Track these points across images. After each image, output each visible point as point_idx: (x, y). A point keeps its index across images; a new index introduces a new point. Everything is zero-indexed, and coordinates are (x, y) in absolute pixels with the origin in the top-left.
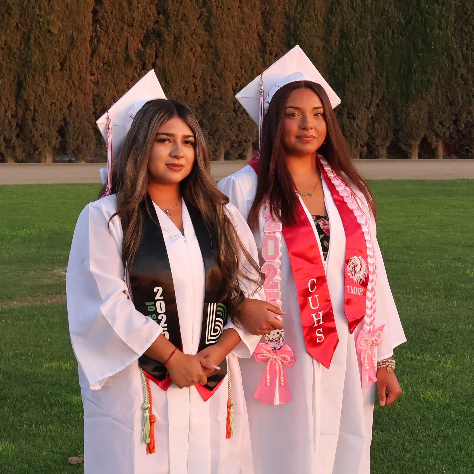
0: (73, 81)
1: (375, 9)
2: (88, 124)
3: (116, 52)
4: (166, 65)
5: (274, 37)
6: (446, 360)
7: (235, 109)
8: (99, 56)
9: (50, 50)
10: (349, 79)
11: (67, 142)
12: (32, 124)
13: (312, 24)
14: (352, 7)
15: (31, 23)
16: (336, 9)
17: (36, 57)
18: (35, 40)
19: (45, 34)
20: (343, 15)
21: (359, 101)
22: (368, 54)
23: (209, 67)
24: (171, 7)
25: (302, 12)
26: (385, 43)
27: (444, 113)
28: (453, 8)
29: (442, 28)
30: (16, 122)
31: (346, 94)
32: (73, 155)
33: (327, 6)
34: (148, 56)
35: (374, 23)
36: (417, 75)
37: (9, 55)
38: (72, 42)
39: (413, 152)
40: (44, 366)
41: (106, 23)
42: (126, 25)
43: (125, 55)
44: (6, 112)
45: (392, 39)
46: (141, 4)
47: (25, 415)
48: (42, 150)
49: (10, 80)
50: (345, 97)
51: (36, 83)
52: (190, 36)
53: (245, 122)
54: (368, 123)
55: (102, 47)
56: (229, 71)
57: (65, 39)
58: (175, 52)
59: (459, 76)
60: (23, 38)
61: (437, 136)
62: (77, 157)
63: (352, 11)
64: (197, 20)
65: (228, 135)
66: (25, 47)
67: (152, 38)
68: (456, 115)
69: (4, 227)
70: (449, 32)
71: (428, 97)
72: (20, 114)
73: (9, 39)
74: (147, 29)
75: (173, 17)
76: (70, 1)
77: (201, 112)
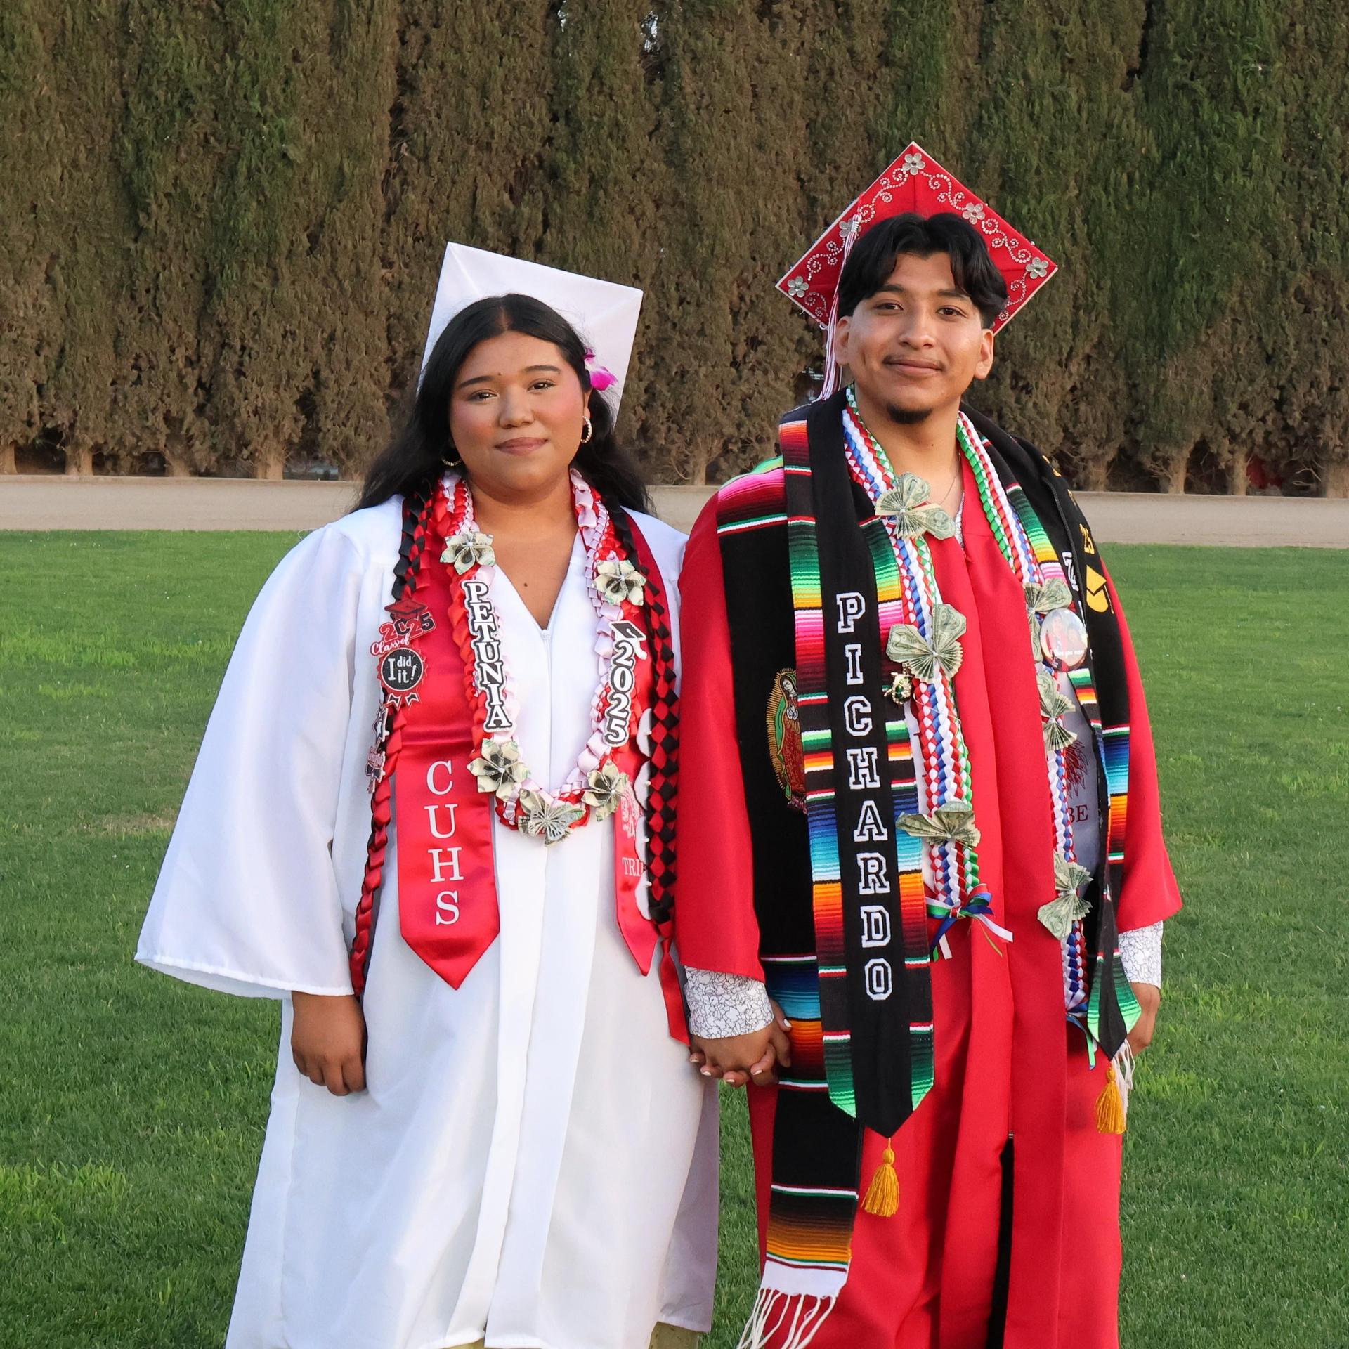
0: (338, 279)
1: (1087, 122)
2: (374, 387)
3: (448, 212)
4: (569, 247)
5: (836, 183)
7: (734, 358)
8: (405, 220)
9: (285, 201)
11: (320, 430)
12: (235, 384)
14: (1031, 115)
15: (239, 136)
16: (990, 118)
17: (247, 220)
18: (248, 178)
19: (273, 164)
20: (1008, 136)
21: (1043, 346)
22: (1068, 232)
23: (674, 254)
24: (584, 105)
26: (1109, 205)
27: (1251, 381)
28: (1282, 123)
29: (1251, 172)
30: (197, 377)
32: (335, 461)
33: (970, 110)
34: (524, 224)
35: (1084, 157)
36: (1187, 286)
37: (183, 213)
38: (339, 185)
39: (1172, 475)
41: (425, 140)
42: (474, 147)
43: (469, 219)
44: (173, 351)
45: (1127, 196)
46: (512, 96)
48: (259, 448)
49: (185, 273)
51: (248, 282)
52: (630, 177)
53: (760, 393)
54: (1064, 402)
55: (413, 197)
56: (724, 266)
57: (322, 174)
58: (591, 215)
59: (1292, 290)
60: (219, 170)
61: (1233, 437)
62: (344, 467)
63: (1032, 125)
64: (647, 137)
65: (717, 423)
66: (225, 194)
67: (536, 180)
68: (1282, 388)
70: (1268, 183)
71: (1214, 341)
72: (206, 356)
73: (184, 172)
74: (524, 157)
75: (589, 129)
76: (338, 82)
77: (653, 363)
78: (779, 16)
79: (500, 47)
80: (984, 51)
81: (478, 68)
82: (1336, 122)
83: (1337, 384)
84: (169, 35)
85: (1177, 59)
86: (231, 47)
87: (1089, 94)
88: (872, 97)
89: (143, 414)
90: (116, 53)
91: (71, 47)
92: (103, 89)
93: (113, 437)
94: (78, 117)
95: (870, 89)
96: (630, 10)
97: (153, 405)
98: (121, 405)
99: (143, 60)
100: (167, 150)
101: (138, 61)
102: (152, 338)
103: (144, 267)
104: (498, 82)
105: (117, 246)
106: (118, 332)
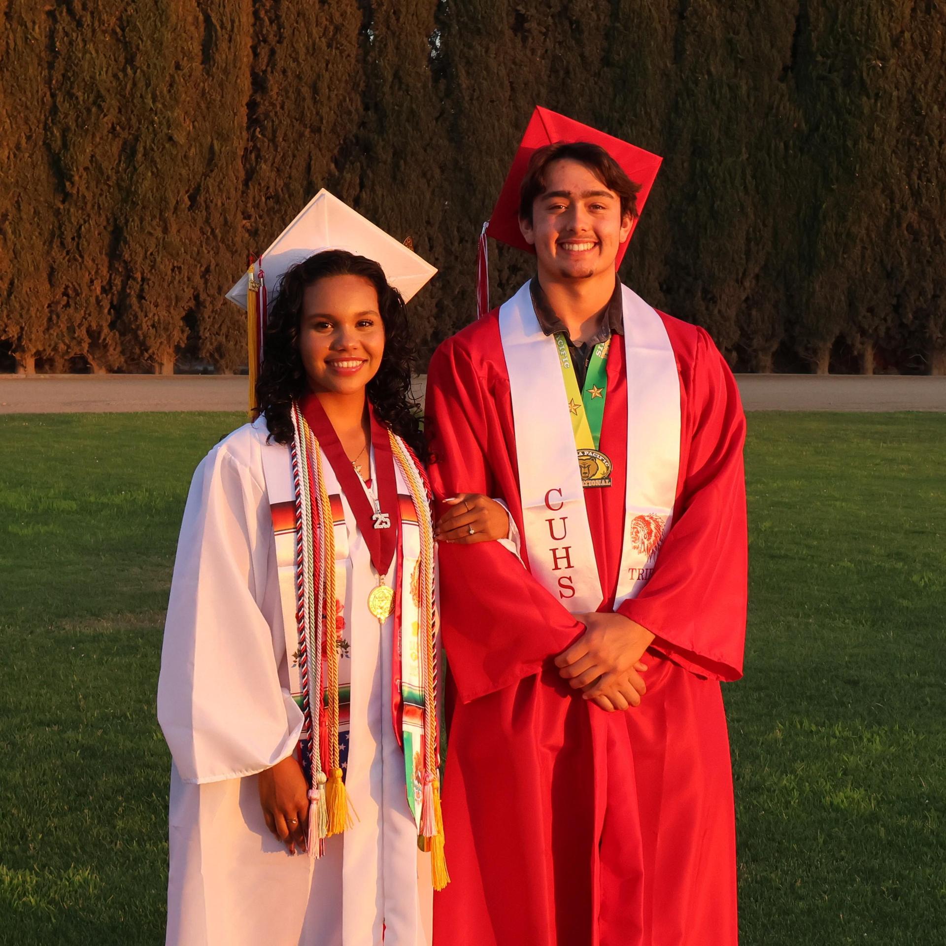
0: (211, 228)
1: (754, 105)
3: (290, 177)
4: (378, 202)
6: (872, 736)
7: (501, 281)
8: (260, 184)
9: (171, 171)
10: (706, 229)
11: (200, 338)
12: (138, 305)
14: (713, 101)
15: (137, 125)
16: (684, 103)
17: (146, 185)
18: (144, 155)
19: (163, 144)
20: (697, 115)
21: (724, 268)
22: (741, 185)
23: (455, 205)
24: (388, 98)
25: (623, 108)
26: (771, 165)
27: (876, 292)
28: (895, 104)
29: (874, 139)
30: (110, 301)
31: (701, 256)
32: (211, 361)
33: (669, 97)
34: (346, 185)
35: (753, 130)
36: (829, 224)
37: (98, 182)
38: (211, 159)
39: (820, 361)
40: (155, 738)
41: (273, 126)
42: (308, 130)
43: (305, 183)
44: (92, 281)
45: (784, 158)
46: (335, 92)
47: (120, 824)
48: (156, 352)
49: (99, 225)
50: (699, 262)
51: (146, 231)
52: (422, 151)
54: (740, 309)
55: (265, 167)
57: (198, 152)
58: (394, 178)
59: (904, 225)
60: (123, 149)
61: (863, 332)
62: (218, 365)
63: (714, 107)
64: (435, 121)
66: (128, 167)
67: (354, 153)
68: (898, 296)
69: (86, 487)
70: (886, 147)
71: (849, 263)
72: (116, 285)
73: (98, 152)
74: (345, 136)
75: (392, 116)
76: (209, 85)
77: (441, 285)
78: (529, 31)
79: (326, 57)
80: (678, 55)
81: (310, 73)
82: (935, 102)
83: (938, 292)
84: (85, 52)
85: (819, 58)
86: (130, 60)
87: (755, 84)
88: (597, 89)
89: (71, 330)
90: (46, 65)
91: (14, 62)
92: (37, 91)
93: (50, 346)
94: (20, 113)
95: (596, 83)
96: (420, 28)
97: (78, 322)
98: (55, 322)
99: (67, 71)
100: (86, 135)
101: (63, 72)
102: (77, 273)
103: (70, 222)
104: (326, 84)
105: (50, 206)
106: (52, 268)
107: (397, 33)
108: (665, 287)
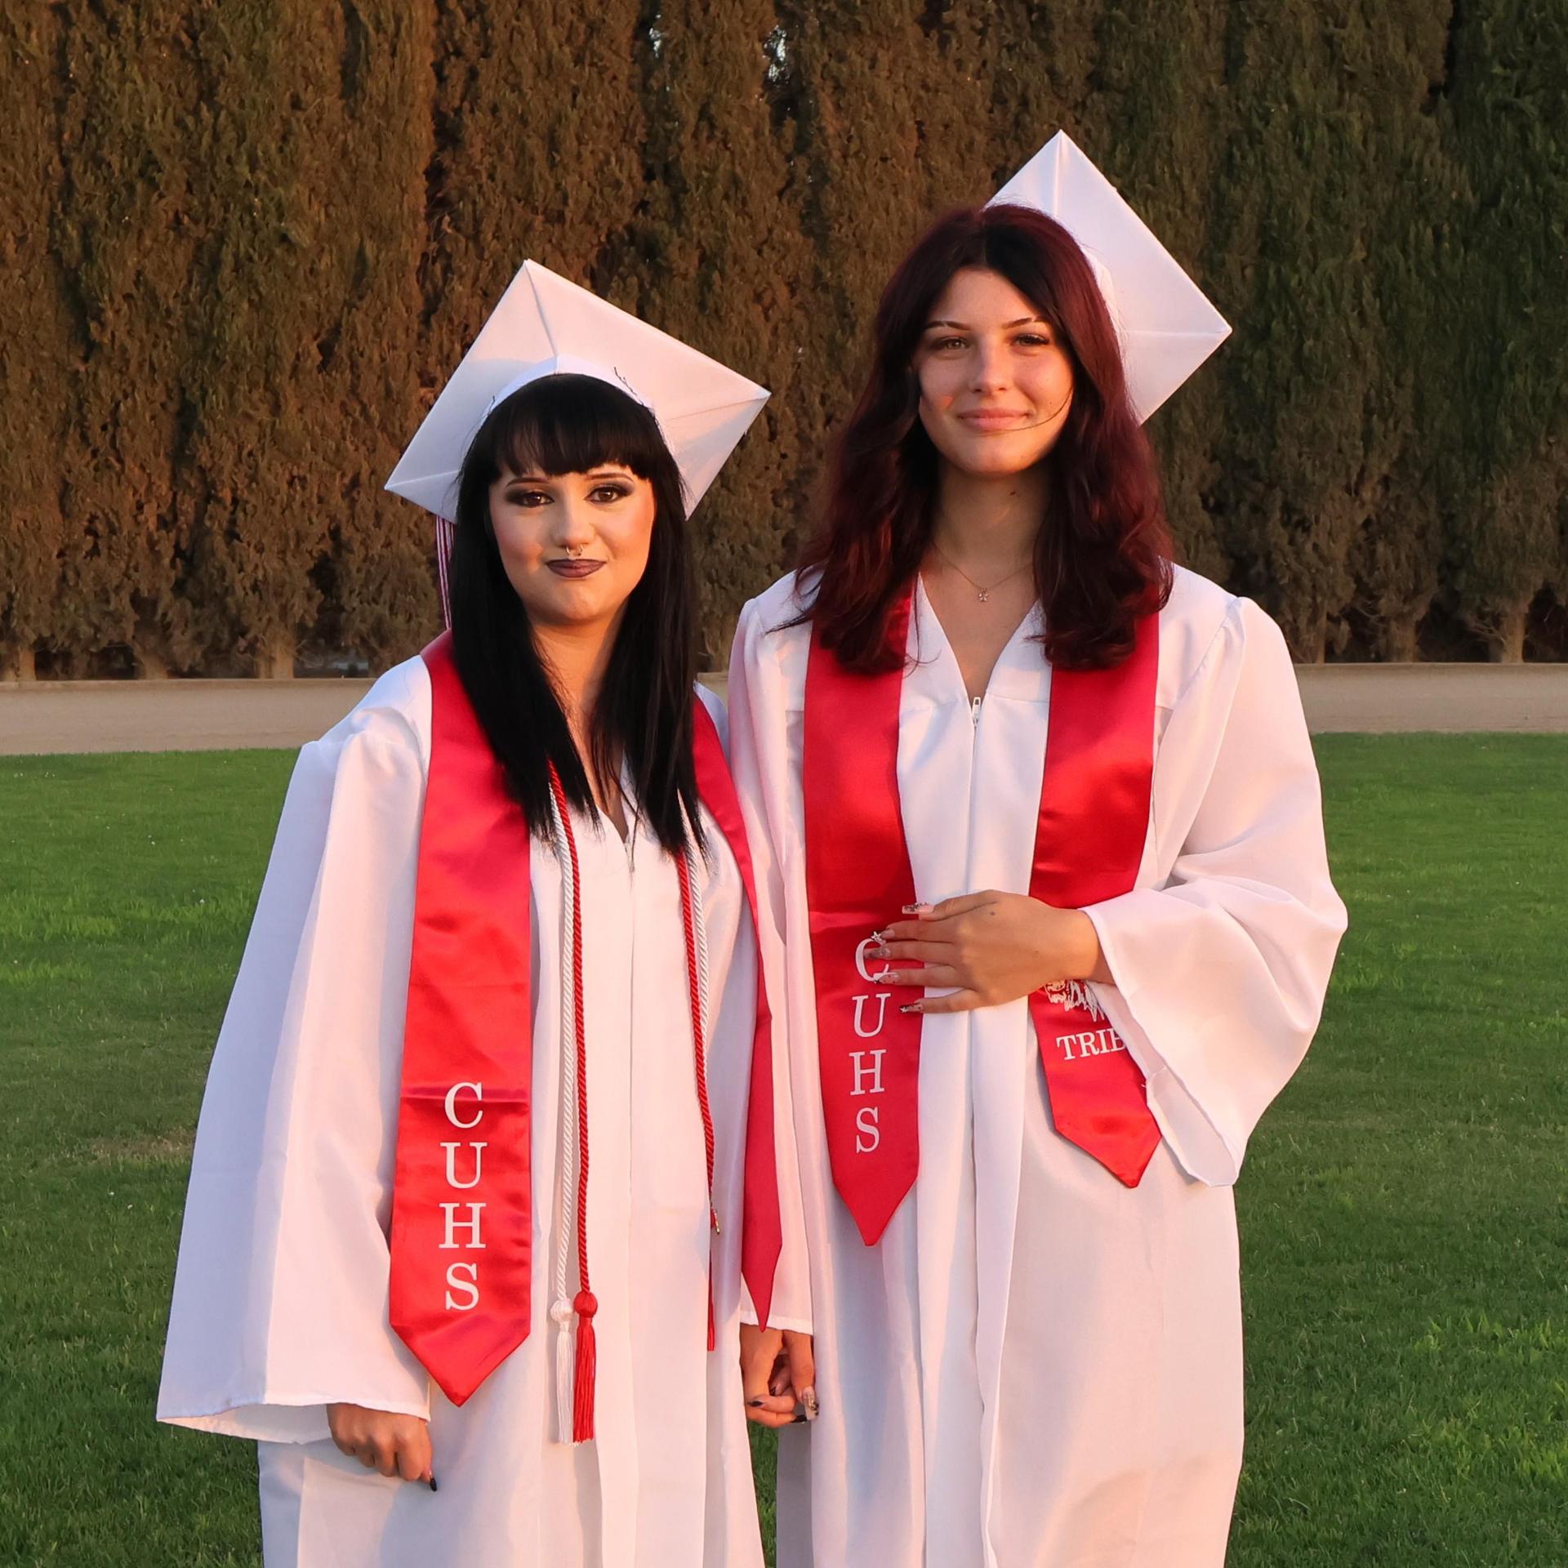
0: (361, 403)
1: (1375, 159)
2: (412, 546)
8: (451, 320)
9: (286, 299)
10: (1288, 391)
11: (342, 609)
12: (226, 550)
13: (1163, 207)
14: (1299, 152)
15: (222, 213)
16: (1243, 158)
17: (237, 326)
18: (236, 270)
19: (268, 249)
20: (1268, 179)
21: (1323, 466)
22: (1353, 310)
23: (817, 354)
24: (689, 158)
25: (1129, 169)
26: (1409, 270)
30: (173, 543)
31: (1279, 442)
32: (362, 652)
33: (1216, 146)
35: (1375, 207)
36: (1519, 379)
37: (149, 321)
38: (359, 276)
39: (1505, 638)
41: (474, 211)
42: (541, 217)
44: (140, 507)
45: (1433, 257)
46: (590, 146)
47: (202, 1521)
48: (260, 636)
49: (152, 402)
50: (1276, 454)
51: (240, 411)
52: (753, 253)
54: (1355, 541)
55: (461, 288)
57: (335, 262)
58: (702, 305)
60: (196, 260)
62: (376, 660)
63: (1300, 164)
64: (776, 198)
66: (205, 292)
67: (627, 260)
69: (133, 893)
71: (1558, 454)
72: (185, 514)
73: (149, 265)
74: (609, 229)
75: (697, 189)
76: (354, 136)
77: (792, 505)
78: (952, 26)
79: (574, 82)
80: (1232, 67)
81: (542, 111)
84: (124, 79)
85: (1497, 70)
86: (208, 94)
87: (1377, 120)
89: (103, 596)
90: (51, 105)
92: (36, 155)
93: (63, 627)
95: (1078, 122)
96: (747, 25)
97: (115, 582)
98: (71, 584)
99: (89, 115)
100: (126, 235)
101: (82, 117)
102: (112, 491)
103: (98, 395)
104: (572, 129)
105: (61, 367)
106: (66, 484)
107: (705, 35)
108: (1212, 501)
